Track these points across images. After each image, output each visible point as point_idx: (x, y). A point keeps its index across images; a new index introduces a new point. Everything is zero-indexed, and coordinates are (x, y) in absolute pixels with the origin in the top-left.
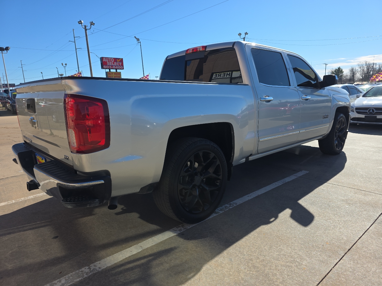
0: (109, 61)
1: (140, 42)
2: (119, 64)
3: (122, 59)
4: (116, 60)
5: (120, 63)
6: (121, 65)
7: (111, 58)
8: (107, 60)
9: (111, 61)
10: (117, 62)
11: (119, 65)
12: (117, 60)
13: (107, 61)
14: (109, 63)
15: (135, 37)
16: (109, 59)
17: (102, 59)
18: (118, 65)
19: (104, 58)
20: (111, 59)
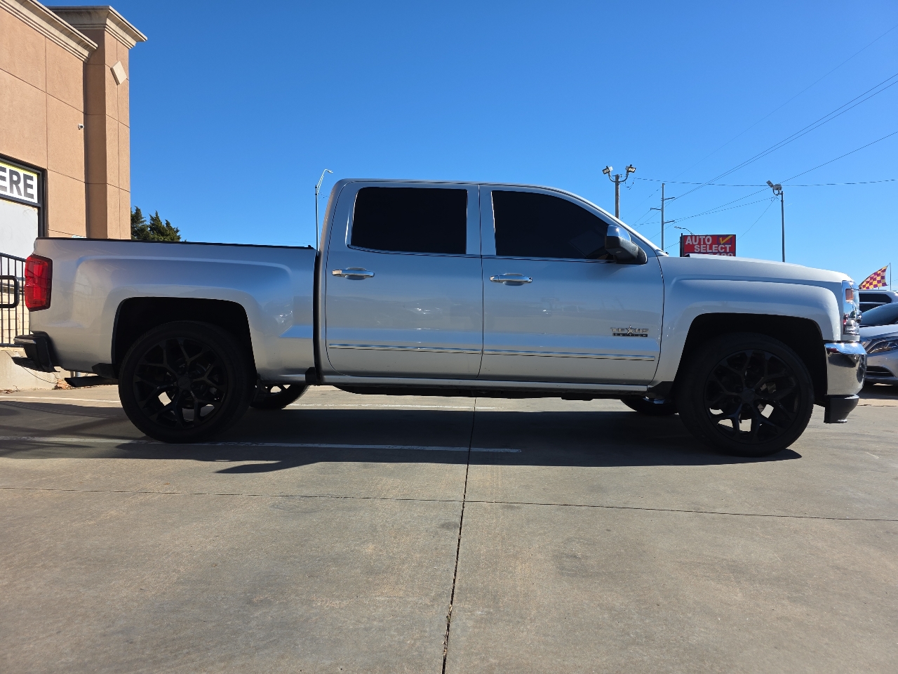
0: (699, 244)
1: (782, 194)
2: (725, 248)
3: (734, 236)
4: (719, 240)
5: (728, 246)
6: (728, 251)
7: (706, 236)
8: (695, 241)
9: (704, 243)
10: (719, 244)
11: (723, 250)
12: (721, 239)
13: (694, 243)
14: (700, 248)
15: (769, 183)
16: (700, 239)
17: (683, 238)
18: (720, 251)
19: (689, 238)
20: (704, 239)
